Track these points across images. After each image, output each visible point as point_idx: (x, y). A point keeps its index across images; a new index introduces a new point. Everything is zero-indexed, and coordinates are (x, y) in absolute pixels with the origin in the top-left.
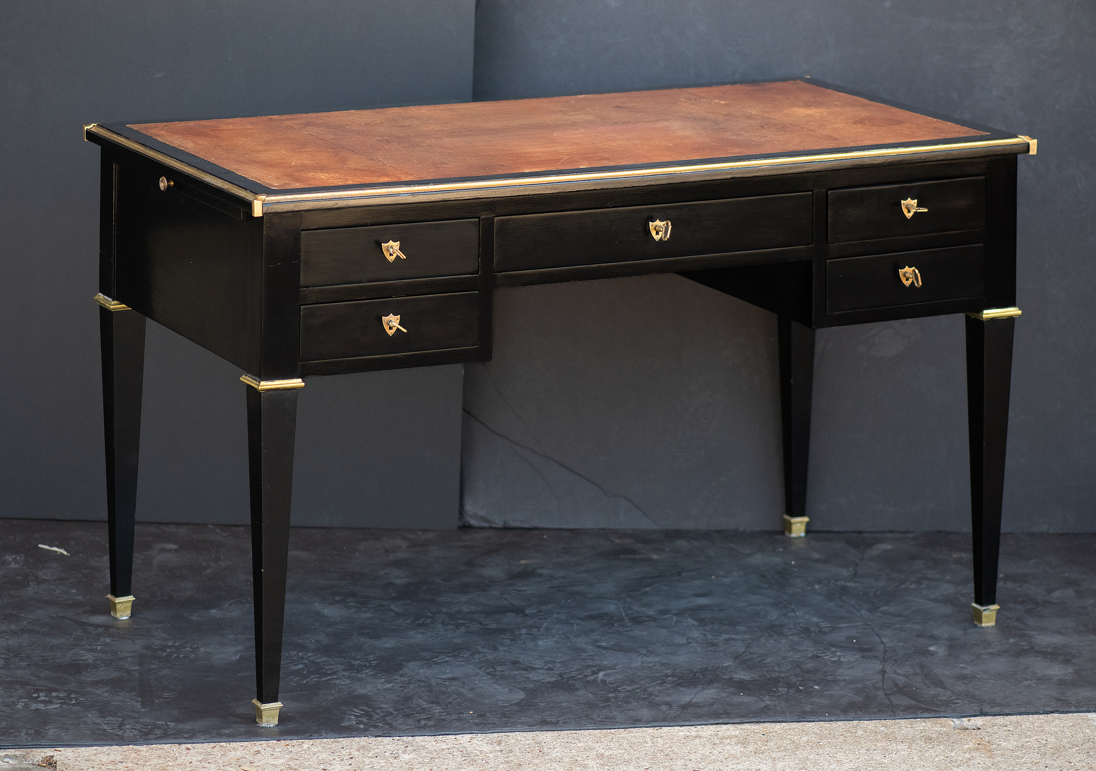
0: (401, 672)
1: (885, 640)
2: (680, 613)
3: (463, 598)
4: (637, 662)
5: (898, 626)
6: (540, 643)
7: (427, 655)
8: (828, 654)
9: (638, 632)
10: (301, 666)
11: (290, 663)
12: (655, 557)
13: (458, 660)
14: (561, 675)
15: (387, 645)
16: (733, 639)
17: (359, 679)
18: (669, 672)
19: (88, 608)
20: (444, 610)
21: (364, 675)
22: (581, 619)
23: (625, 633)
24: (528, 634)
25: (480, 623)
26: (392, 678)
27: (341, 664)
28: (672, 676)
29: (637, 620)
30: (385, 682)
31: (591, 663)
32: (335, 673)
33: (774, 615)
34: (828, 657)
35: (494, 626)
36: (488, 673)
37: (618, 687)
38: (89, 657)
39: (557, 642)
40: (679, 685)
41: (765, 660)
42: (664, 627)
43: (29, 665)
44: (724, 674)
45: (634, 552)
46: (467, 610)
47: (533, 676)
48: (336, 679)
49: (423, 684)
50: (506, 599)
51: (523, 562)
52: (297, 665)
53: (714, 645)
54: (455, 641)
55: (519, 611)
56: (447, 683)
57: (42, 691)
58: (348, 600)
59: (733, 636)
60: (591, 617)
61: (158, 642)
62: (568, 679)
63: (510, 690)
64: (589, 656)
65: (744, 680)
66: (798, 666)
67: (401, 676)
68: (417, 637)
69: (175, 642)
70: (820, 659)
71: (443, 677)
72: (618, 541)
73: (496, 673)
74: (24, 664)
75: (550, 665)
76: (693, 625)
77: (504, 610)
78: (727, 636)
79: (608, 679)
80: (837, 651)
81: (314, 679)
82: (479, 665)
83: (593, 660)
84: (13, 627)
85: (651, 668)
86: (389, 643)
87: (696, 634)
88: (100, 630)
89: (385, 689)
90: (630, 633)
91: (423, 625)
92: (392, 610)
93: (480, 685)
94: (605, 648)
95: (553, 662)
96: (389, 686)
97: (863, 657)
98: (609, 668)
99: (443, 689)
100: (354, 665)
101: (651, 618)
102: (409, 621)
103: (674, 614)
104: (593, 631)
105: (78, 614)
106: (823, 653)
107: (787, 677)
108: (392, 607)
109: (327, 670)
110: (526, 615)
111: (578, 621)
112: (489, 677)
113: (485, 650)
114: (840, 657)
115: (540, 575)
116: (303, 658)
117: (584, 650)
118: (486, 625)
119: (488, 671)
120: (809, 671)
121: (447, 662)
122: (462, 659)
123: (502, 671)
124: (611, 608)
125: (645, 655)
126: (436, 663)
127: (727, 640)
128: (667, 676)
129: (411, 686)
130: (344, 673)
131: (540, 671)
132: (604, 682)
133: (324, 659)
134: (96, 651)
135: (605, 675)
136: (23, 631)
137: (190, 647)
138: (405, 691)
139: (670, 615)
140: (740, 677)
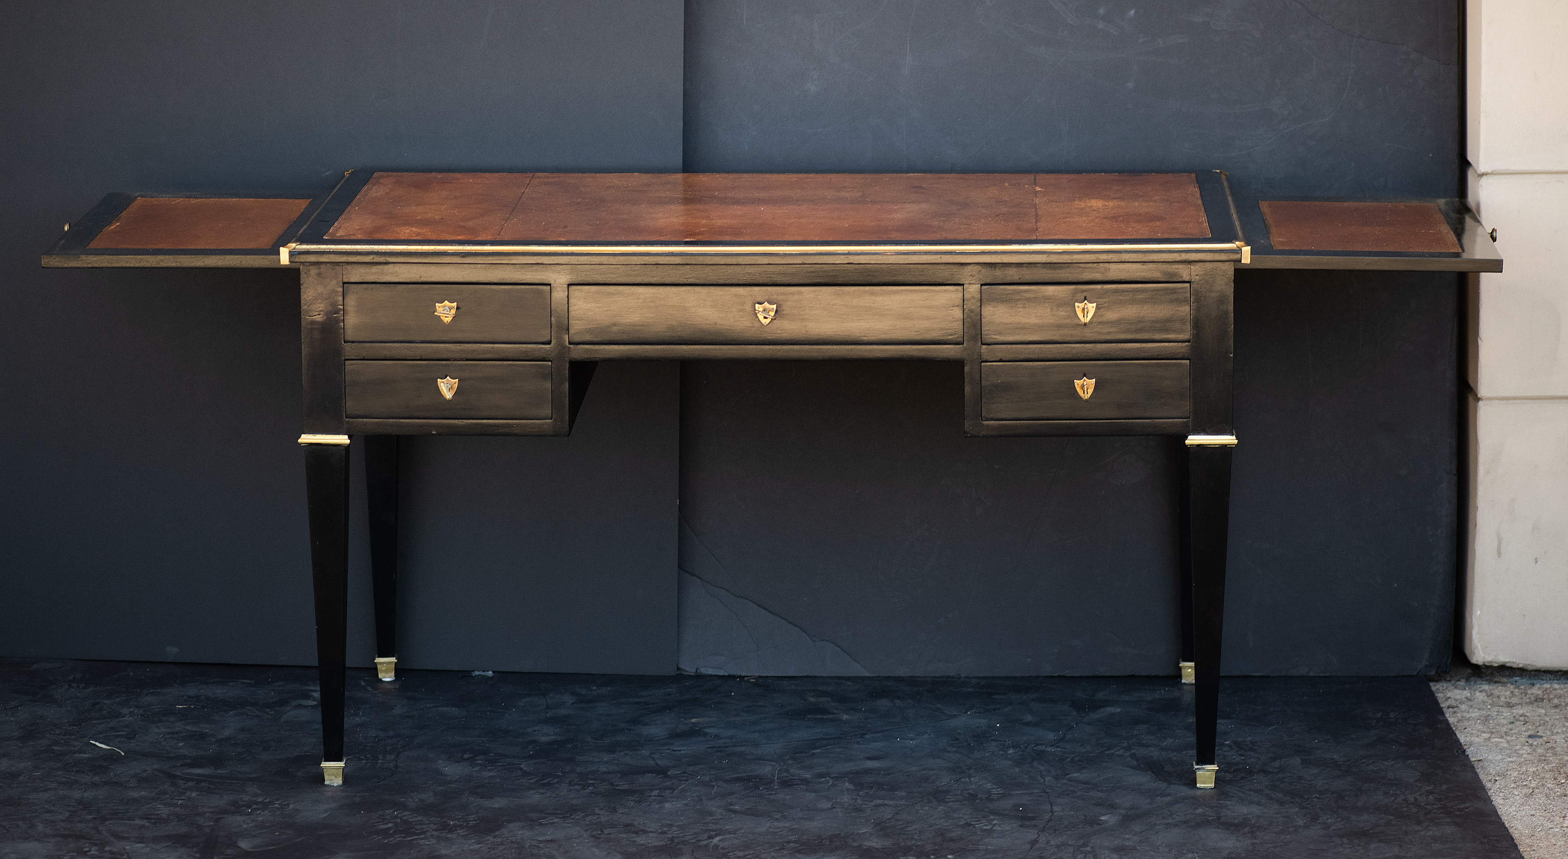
0: (497, 833)
1: (1055, 808)
2: (840, 777)
3: (606, 757)
4: (764, 825)
5: (1079, 794)
6: (667, 805)
7: (534, 815)
8: (983, 822)
9: (783, 796)
10: (390, 825)
11: (379, 822)
12: (845, 717)
13: (567, 822)
14: (672, 840)
15: (496, 806)
16: (886, 805)
17: (447, 839)
18: (793, 838)
19: (188, 761)
20: (579, 769)
21: (454, 836)
22: (726, 781)
23: (768, 796)
24: (659, 796)
25: (612, 784)
26: (484, 839)
27: (435, 824)
28: (795, 842)
29: (786, 784)
30: (475, 843)
31: (711, 827)
32: (424, 833)
33: (945, 780)
34: (983, 825)
35: (626, 787)
36: (593, 836)
37: (729, 852)
38: (164, 811)
39: (686, 805)
40: (799, 851)
41: (907, 827)
42: (815, 791)
43: (94, 818)
44: (854, 841)
45: (824, 711)
46: (605, 770)
47: (641, 840)
48: (422, 839)
49: (515, 846)
50: (653, 759)
51: (693, 720)
52: (386, 824)
53: (861, 810)
54: (574, 802)
55: (662, 772)
56: (542, 845)
57: (96, 845)
58: (478, 758)
59: (886, 802)
60: (738, 780)
61: (246, 798)
62: (678, 843)
63: (608, 854)
64: (715, 820)
65: (873, 848)
66: (942, 834)
67: (495, 837)
68: (535, 797)
69: (265, 799)
70: (971, 827)
71: (541, 839)
72: (812, 700)
73: (602, 836)
74: (90, 817)
75: (665, 829)
76: (848, 790)
77: (642, 771)
78: (880, 802)
79: (722, 844)
80: (993, 820)
81: (398, 838)
82: (587, 828)
83: (716, 824)
84: (97, 779)
85: (776, 833)
86: (499, 803)
87: (846, 799)
88: (190, 784)
89: (471, 850)
90: (772, 797)
91: (548, 784)
92: (521, 769)
93: (578, 848)
94: (735, 812)
95: (671, 825)
96: (477, 847)
97: (1021, 826)
98: (730, 833)
99: (535, 851)
100: (449, 825)
101: (806, 782)
102: (532, 781)
103: (832, 778)
104: (732, 793)
105: (174, 766)
106: (977, 821)
107: (923, 846)
108: (522, 766)
109: (416, 830)
110: (666, 776)
111: (721, 783)
112: (593, 839)
113: (601, 812)
114: (995, 825)
115: (706, 734)
116: (396, 817)
117: (710, 814)
118: (617, 786)
119: (594, 833)
120: (952, 840)
121: (553, 823)
122: (571, 821)
123: (609, 834)
124: (766, 770)
125: (777, 819)
126: (541, 824)
127: (878, 806)
128: (789, 842)
129: (501, 848)
130: (434, 833)
131: (651, 834)
132: (716, 847)
133: (419, 818)
134: (176, 805)
135: (719, 841)
136: (106, 783)
137: (279, 804)
138: (492, 852)
139: (828, 778)
140: (871, 844)
